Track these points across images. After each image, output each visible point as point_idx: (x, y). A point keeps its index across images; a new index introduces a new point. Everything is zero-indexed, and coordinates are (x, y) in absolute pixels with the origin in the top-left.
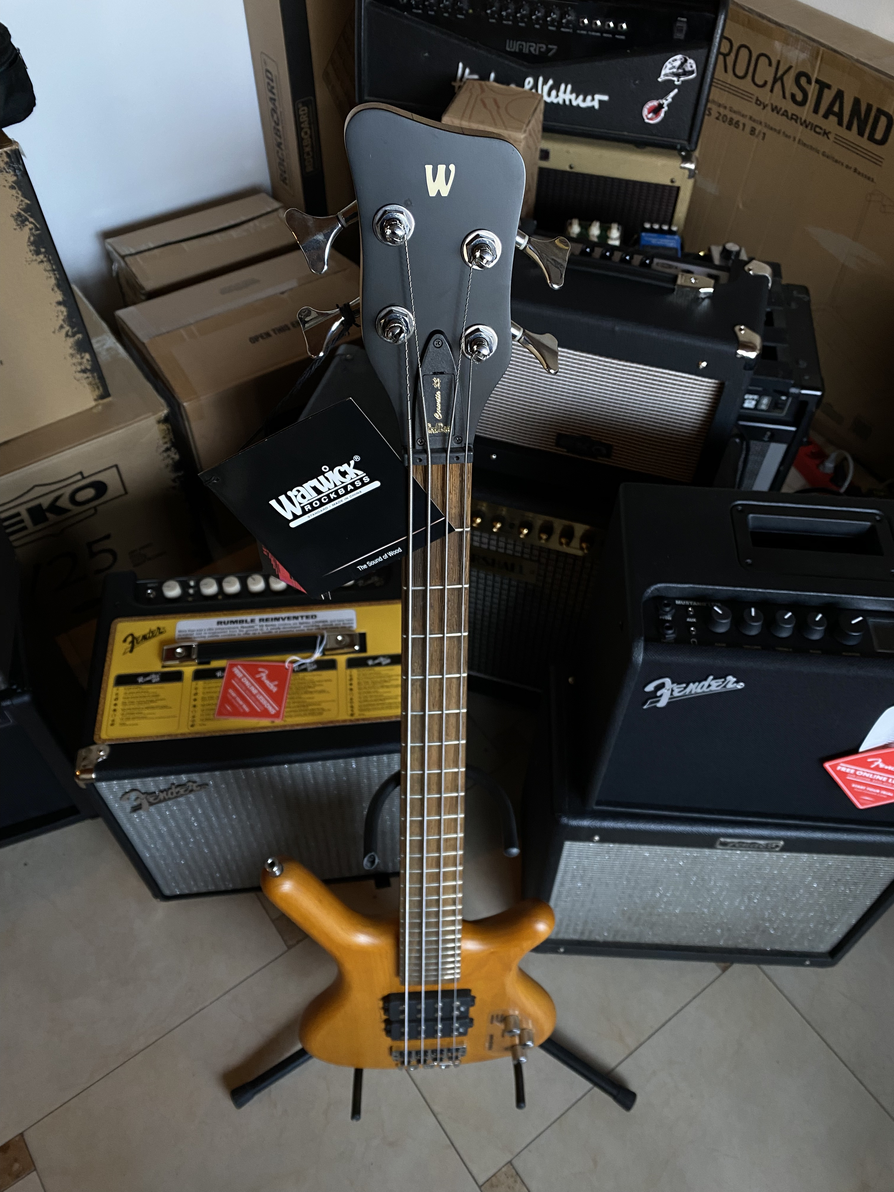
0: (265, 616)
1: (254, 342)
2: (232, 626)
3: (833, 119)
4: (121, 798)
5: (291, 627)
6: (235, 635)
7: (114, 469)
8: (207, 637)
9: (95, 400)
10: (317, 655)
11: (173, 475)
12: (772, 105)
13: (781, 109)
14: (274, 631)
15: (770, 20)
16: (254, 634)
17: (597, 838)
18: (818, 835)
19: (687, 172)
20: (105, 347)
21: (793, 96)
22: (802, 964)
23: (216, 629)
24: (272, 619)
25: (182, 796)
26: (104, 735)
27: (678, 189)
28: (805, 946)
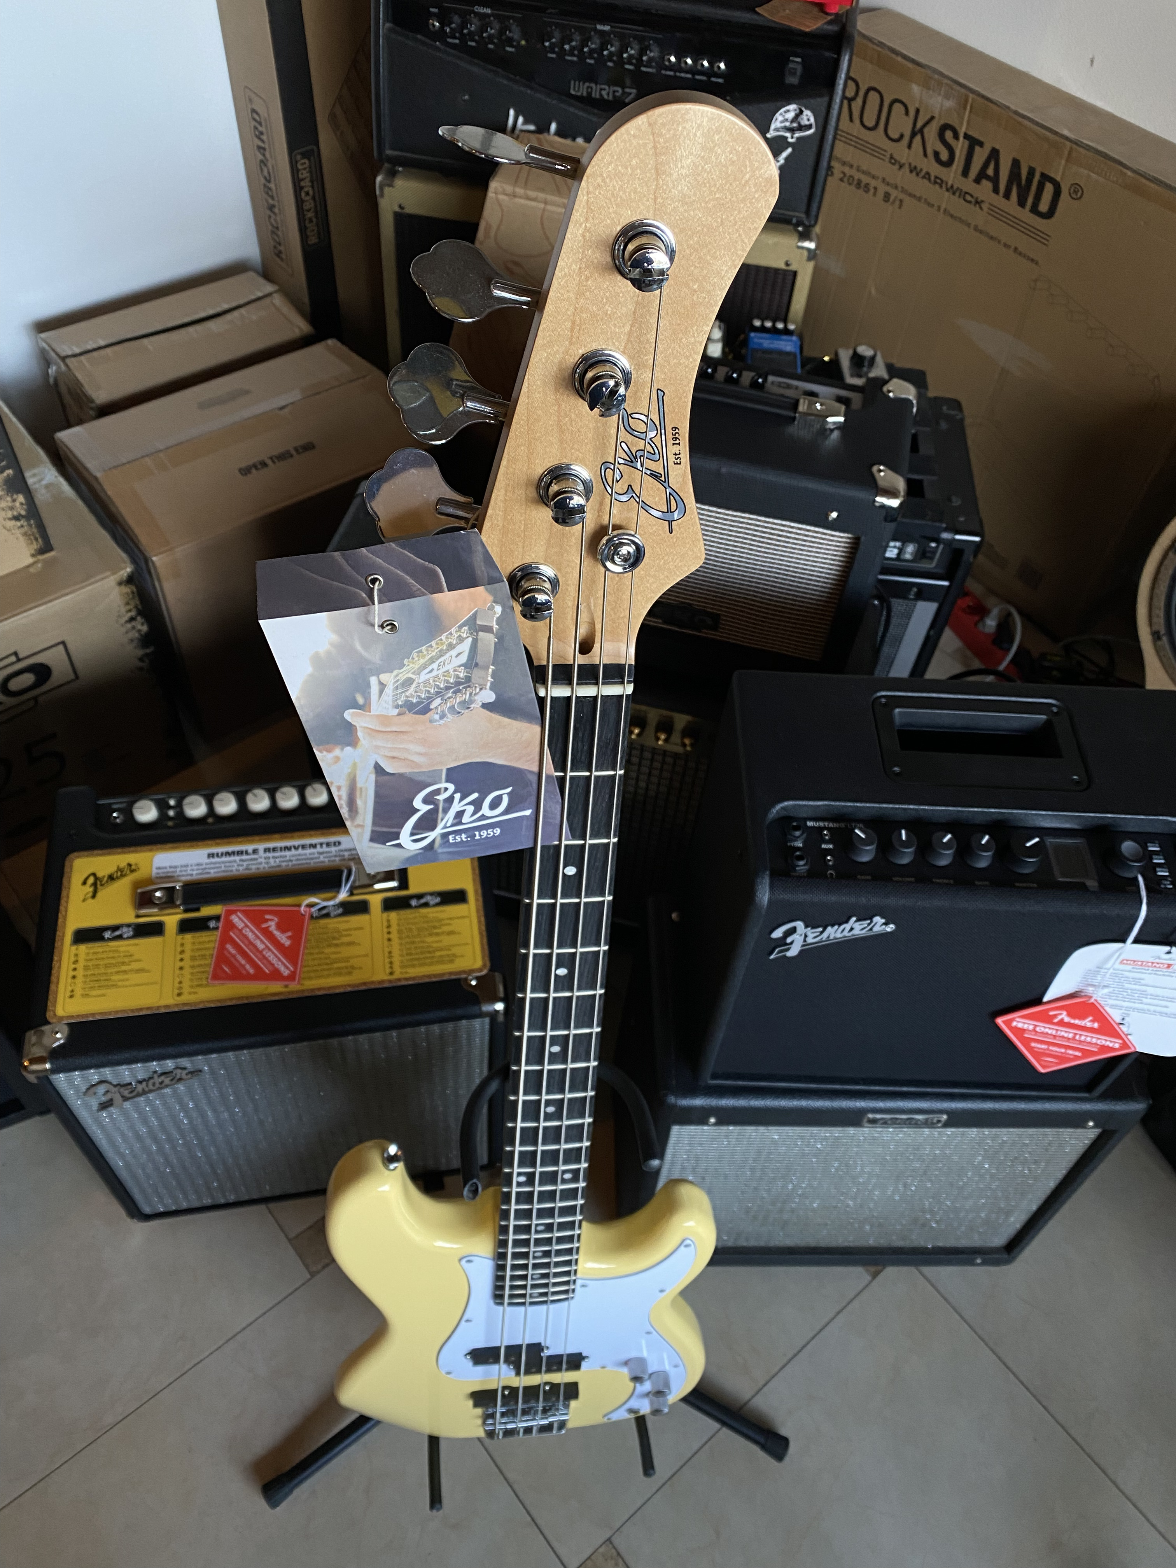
0: (271, 845)
1: (246, 474)
2: (228, 859)
3: (987, 185)
4: (85, 1093)
5: (308, 859)
6: (232, 871)
7: (61, 647)
8: (194, 874)
9: (33, 556)
10: (343, 895)
11: (140, 652)
12: (910, 164)
13: (921, 170)
14: (284, 864)
15: (905, 57)
16: (258, 869)
17: (712, 1120)
18: (989, 1105)
19: (805, 253)
20: (44, 483)
21: (936, 154)
22: (972, 1263)
23: (207, 864)
24: (281, 849)
25: (167, 1086)
26: (60, 1011)
27: (795, 273)
28: (976, 1241)
